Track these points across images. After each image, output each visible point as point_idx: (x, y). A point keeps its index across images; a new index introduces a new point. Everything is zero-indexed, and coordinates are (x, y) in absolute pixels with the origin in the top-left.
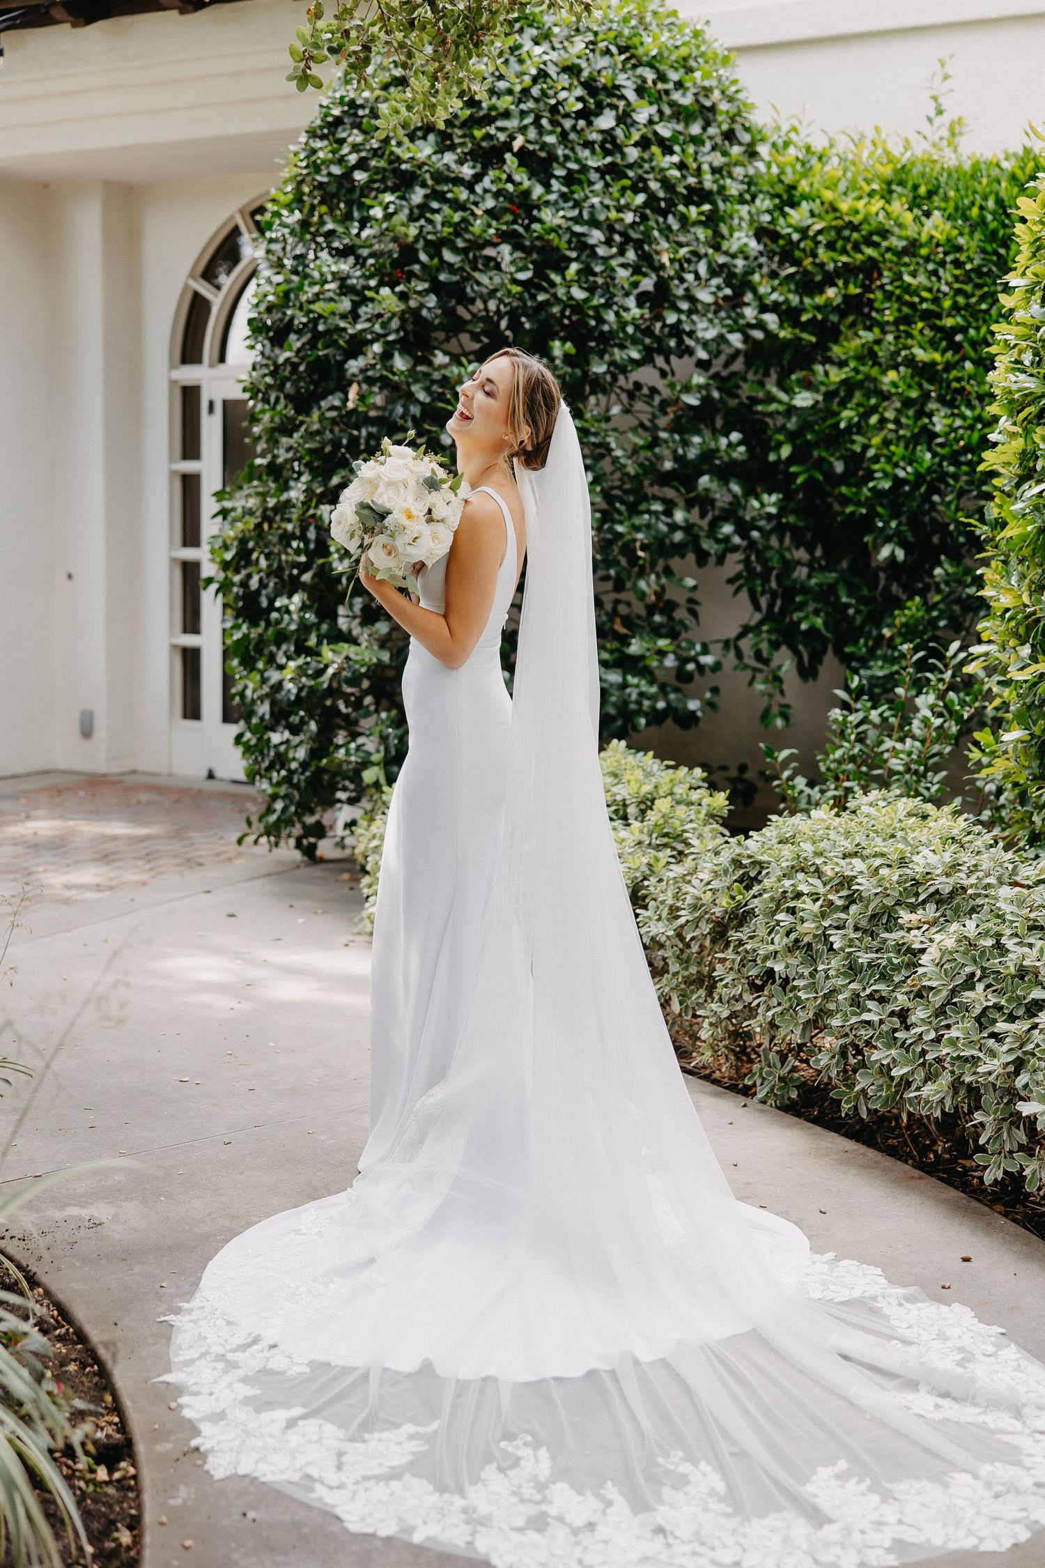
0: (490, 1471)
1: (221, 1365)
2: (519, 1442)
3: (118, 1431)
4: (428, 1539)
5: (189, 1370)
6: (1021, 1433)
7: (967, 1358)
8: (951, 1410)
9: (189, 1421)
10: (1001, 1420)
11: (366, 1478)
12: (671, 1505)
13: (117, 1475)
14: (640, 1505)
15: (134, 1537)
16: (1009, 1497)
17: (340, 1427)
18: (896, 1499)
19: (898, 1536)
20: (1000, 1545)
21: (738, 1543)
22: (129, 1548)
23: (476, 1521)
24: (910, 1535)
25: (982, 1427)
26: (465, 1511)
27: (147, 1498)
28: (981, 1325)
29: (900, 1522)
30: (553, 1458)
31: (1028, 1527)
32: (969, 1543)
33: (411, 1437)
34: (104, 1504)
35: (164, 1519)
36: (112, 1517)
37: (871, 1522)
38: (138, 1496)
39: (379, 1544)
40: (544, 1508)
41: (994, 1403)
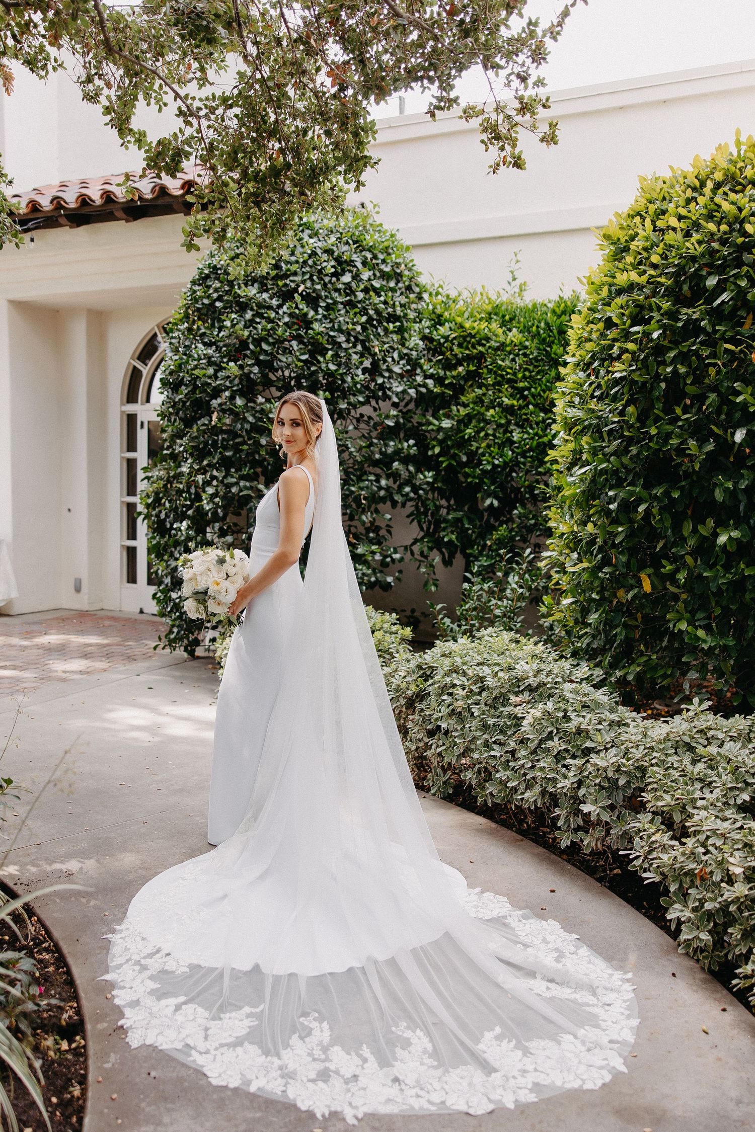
0: (295, 1040)
1: (137, 968)
2: (311, 1018)
3: (76, 1014)
4: (259, 1089)
5: (118, 971)
6: (597, 1005)
7: (560, 956)
8: (557, 991)
9: (118, 1006)
10: (583, 997)
11: (222, 1045)
12: (401, 1061)
13: (74, 1045)
14: (384, 1062)
15: (82, 1089)
16: (597, 1051)
17: (206, 1009)
18: (531, 1054)
19: (536, 1081)
20: (595, 1084)
21: (442, 1088)
22: (79, 1099)
23: (288, 1075)
24: (542, 1079)
25: (575, 1001)
26: (281, 1068)
27: (91, 1062)
28: (566, 933)
29: (536, 1070)
30: (331, 1029)
31: (610, 1072)
32: (576, 1084)
33: (248, 1016)
34: (65, 1066)
35: (100, 1079)
36: (69, 1076)
37: (519, 1071)
38: (86, 1060)
39: (229, 1093)
40: (327, 1064)
41: (579, 986)
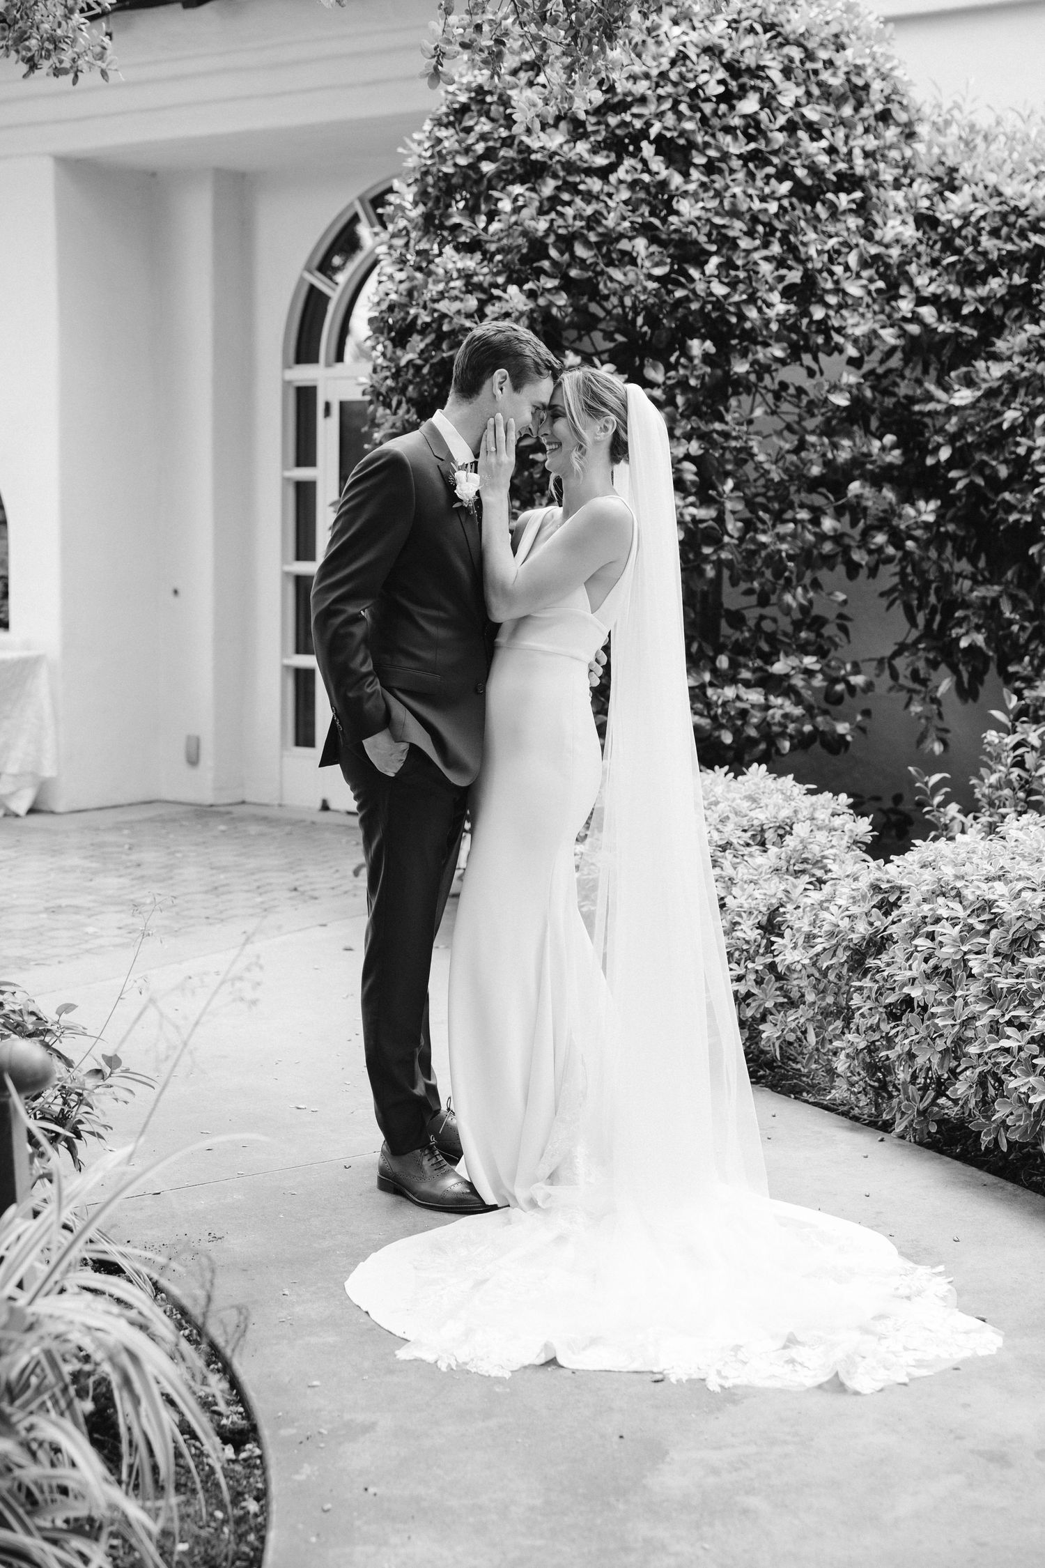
3: (243, 1418)
9: (312, 1410)
13: (243, 1455)
15: (261, 1506)
27: (273, 1473)
34: (231, 1478)
36: (240, 1489)
38: (264, 1473)
